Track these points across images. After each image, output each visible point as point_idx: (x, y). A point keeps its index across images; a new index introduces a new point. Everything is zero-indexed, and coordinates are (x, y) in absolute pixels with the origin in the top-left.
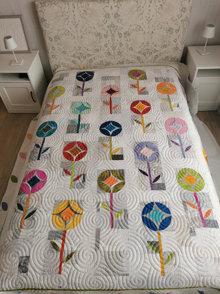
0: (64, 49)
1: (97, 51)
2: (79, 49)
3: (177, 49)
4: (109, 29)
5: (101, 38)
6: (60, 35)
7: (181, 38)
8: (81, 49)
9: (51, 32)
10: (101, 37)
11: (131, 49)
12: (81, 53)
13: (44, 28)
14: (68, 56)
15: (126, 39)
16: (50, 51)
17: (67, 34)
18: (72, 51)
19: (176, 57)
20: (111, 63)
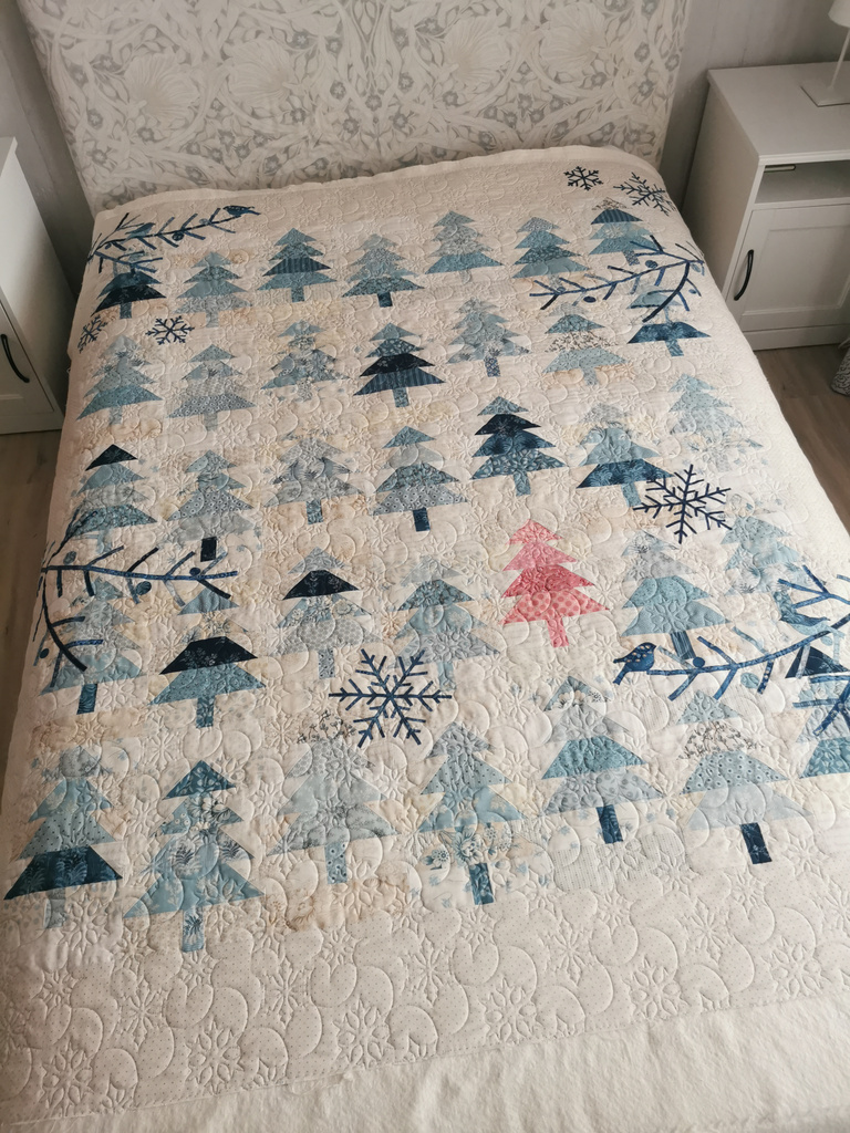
0: (147, 119)
1: (298, 115)
2: (214, 113)
3: (650, 90)
4: (348, 11)
5: (313, 55)
6: (121, 51)
7: (665, 37)
8: (224, 112)
9: (78, 41)
10: (314, 52)
11: (450, 99)
12: (223, 134)
13: (39, 21)
14: (168, 148)
15: (426, 53)
16: (81, 131)
17: (153, 46)
18: (182, 123)
19: (646, 126)
20: (365, 167)
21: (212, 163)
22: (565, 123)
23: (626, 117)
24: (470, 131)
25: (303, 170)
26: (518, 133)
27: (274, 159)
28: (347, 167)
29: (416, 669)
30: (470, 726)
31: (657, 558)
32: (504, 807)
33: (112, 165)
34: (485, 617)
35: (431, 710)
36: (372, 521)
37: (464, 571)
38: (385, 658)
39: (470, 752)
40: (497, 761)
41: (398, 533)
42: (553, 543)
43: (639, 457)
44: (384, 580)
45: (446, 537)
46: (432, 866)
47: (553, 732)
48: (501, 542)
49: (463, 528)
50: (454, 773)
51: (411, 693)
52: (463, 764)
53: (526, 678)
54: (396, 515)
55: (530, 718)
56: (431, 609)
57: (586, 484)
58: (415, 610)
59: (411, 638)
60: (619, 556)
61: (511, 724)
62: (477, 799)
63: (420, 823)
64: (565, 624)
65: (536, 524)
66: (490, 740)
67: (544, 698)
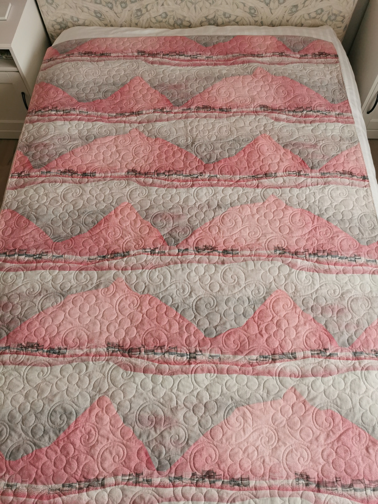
19: (341, 12)
20: (187, 19)
21: (107, 9)
22: (296, 6)
23: (330, 6)
24: (244, 6)
25: (155, 18)
26: (271, 9)
27: (139, 10)
28: (178, 19)
33: (57, 7)
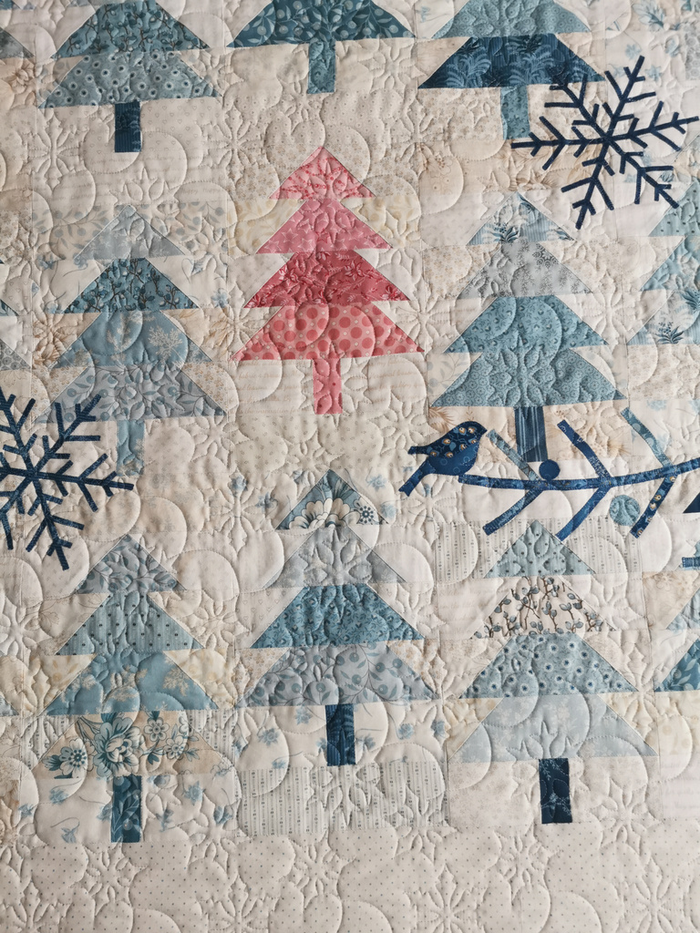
29: (82, 429)
30: (152, 544)
31: (529, 257)
32: (184, 688)
34: (212, 342)
35: (95, 508)
36: (41, 119)
37: (189, 246)
38: (32, 402)
39: (145, 591)
40: (185, 612)
41: (83, 152)
42: (354, 204)
43: (550, 29)
44: (47, 248)
45: (166, 170)
46: (58, 772)
47: (285, 568)
48: (262, 193)
49: (201, 153)
50: (114, 624)
51: (68, 473)
52: (131, 611)
53: (260, 467)
54: (84, 111)
55: (252, 541)
56: (121, 316)
57: (438, 80)
58: (94, 315)
59: (81, 369)
60: (463, 244)
61: (219, 548)
62: (144, 671)
63: (50, 700)
64: (344, 371)
65: (331, 159)
66: (180, 572)
67: (281, 507)
